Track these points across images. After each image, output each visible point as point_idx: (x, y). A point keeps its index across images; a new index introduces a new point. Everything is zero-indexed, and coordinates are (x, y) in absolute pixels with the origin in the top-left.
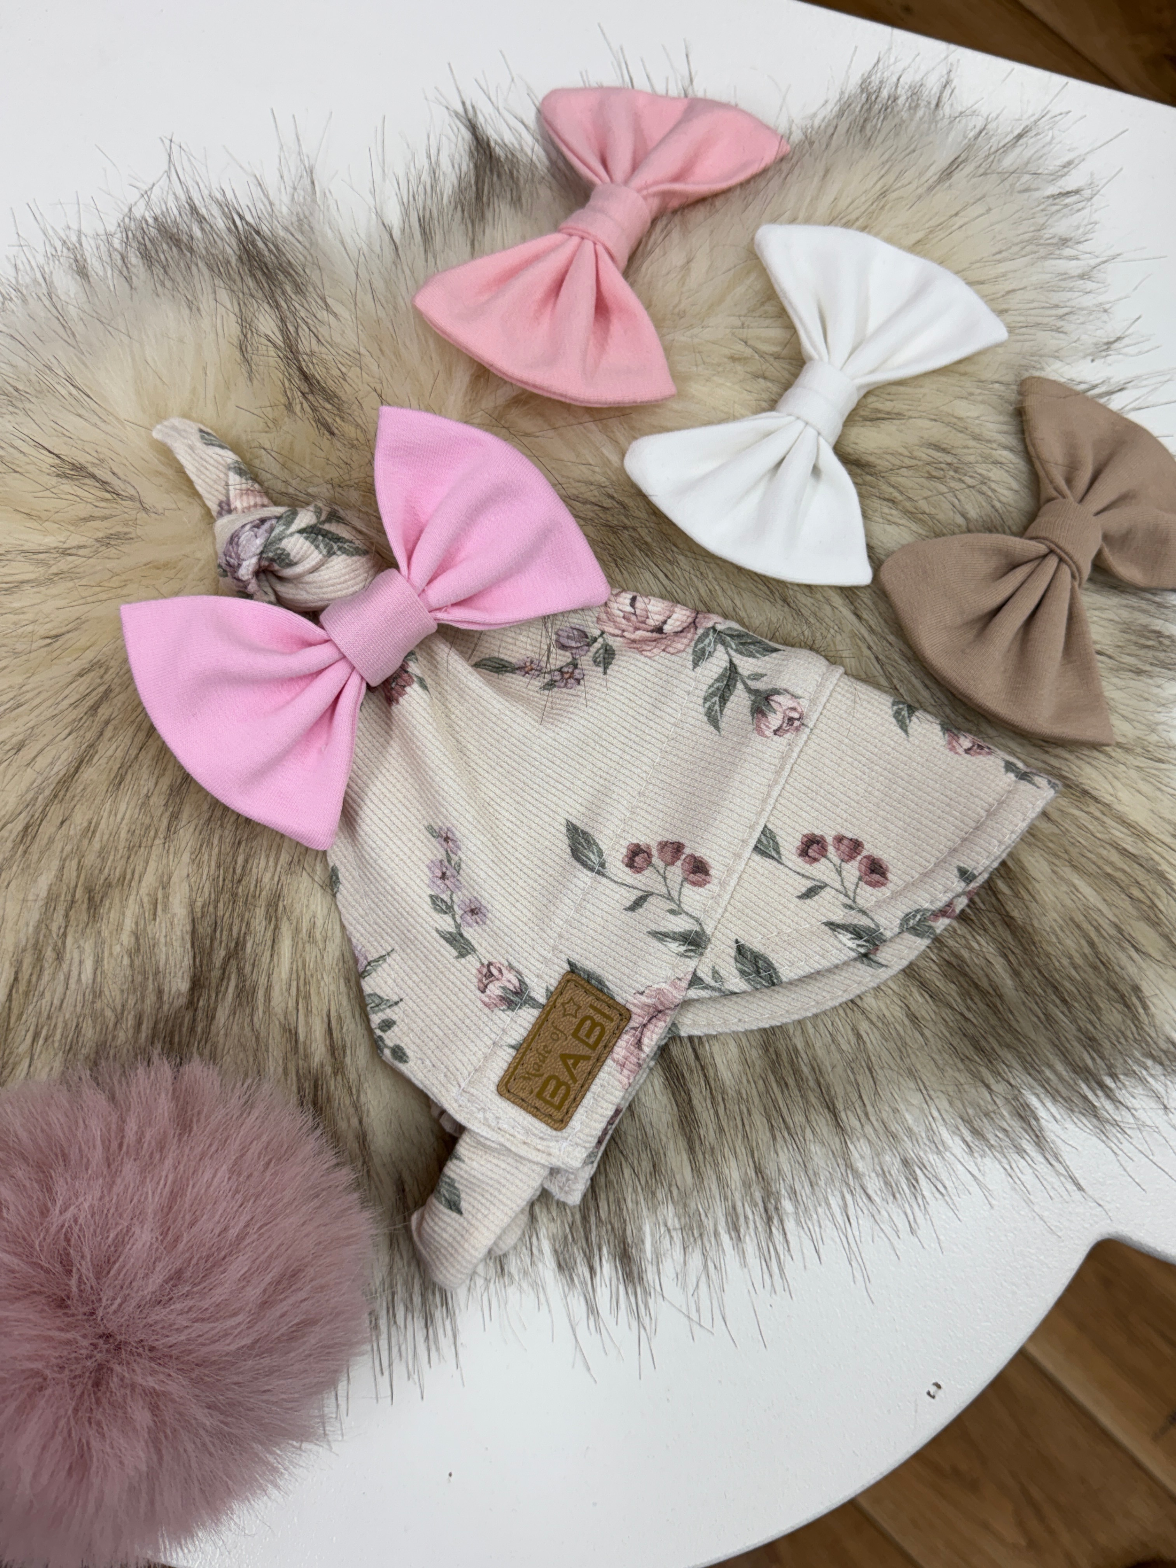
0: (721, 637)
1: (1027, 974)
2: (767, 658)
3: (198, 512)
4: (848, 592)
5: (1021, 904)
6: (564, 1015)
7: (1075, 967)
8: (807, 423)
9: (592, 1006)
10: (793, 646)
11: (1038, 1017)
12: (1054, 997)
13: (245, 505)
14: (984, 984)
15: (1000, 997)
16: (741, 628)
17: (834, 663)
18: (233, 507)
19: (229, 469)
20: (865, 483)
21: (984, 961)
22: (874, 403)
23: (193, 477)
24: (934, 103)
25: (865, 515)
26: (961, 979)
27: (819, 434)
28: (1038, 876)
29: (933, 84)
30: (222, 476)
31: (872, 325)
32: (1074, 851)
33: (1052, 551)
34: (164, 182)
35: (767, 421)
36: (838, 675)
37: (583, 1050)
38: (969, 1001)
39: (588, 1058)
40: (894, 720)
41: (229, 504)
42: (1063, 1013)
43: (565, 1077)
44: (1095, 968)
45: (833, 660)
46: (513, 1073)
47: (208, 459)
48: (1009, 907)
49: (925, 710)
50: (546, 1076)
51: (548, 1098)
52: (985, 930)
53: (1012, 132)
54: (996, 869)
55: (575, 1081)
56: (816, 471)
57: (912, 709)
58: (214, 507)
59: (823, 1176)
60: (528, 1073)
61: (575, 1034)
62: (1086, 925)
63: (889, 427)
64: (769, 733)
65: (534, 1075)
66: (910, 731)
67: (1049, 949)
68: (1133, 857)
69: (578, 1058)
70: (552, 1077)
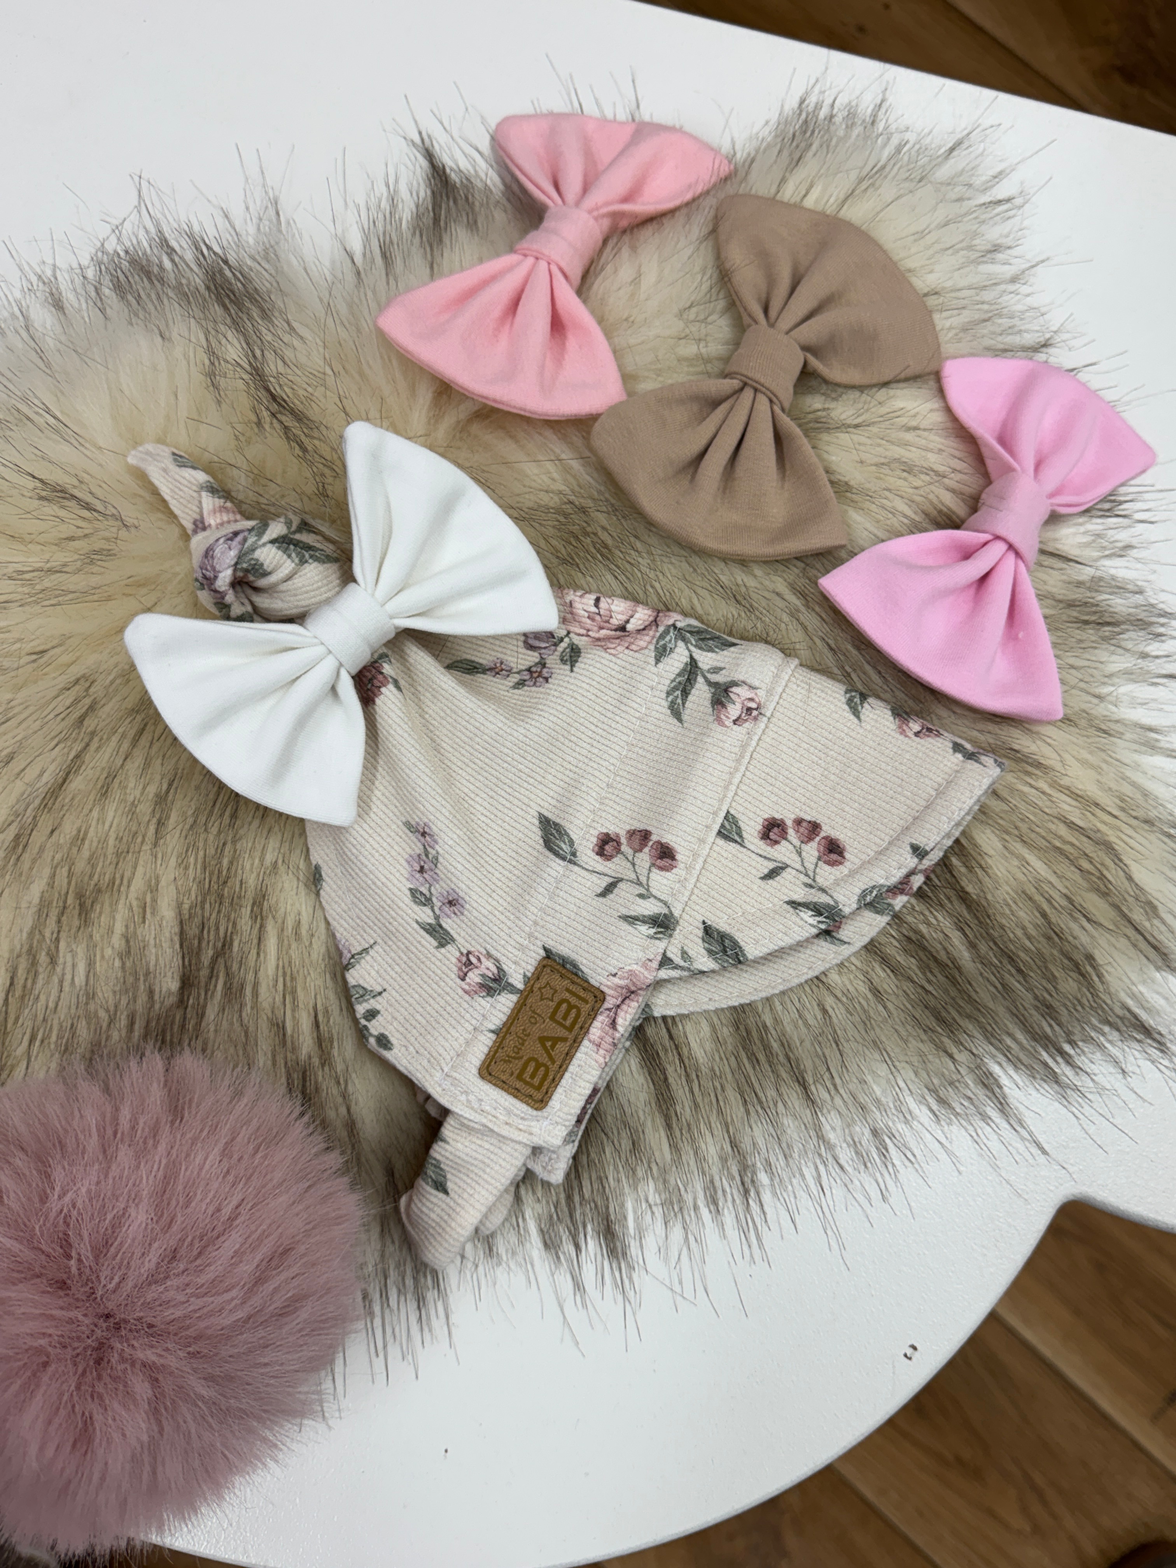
0: (681, 634)
1: (983, 947)
2: (725, 652)
3: (176, 531)
5: (975, 879)
6: (542, 999)
7: (1029, 938)
9: (568, 990)
10: (748, 640)
11: (996, 987)
12: (1010, 967)
13: (218, 521)
14: (943, 956)
15: (959, 969)
16: (700, 625)
17: (789, 655)
18: (207, 523)
19: (202, 488)
21: (941, 935)
23: (168, 498)
24: (869, 121)
26: (921, 953)
28: (991, 852)
29: (868, 103)
30: (195, 495)
32: (1024, 827)
34: (134, 216)
36: (793, 667)
37: (561, 1032)
38: (929, 974)
39: (565, 1040)
40: (847, 708)
41: (203, 522)
42: (1019, 982)
43: (544, 1059)
44: (1049, 938)
45: (788, 652)
46: (494, 1056)
47: (181, 480)
48: (964, 882)
49: (878, 697)
50: (525, 1058)
51: (528, 1079)
52: (941, 905)
53: (946, 143)
54: (951, 847)
55: (553, 1062)
57: (864, 697)
58: (189, 526)
59: (797, 1148)
60: (508, 1056)
61: (552, 1018)
62: (1037, 897)
64: (729, 723)
65: (514, 1058)
66: (863, 717)
67: (1004, 921)
68: (1080, 830)
69: (556, 1040)
70: (531, 1059)
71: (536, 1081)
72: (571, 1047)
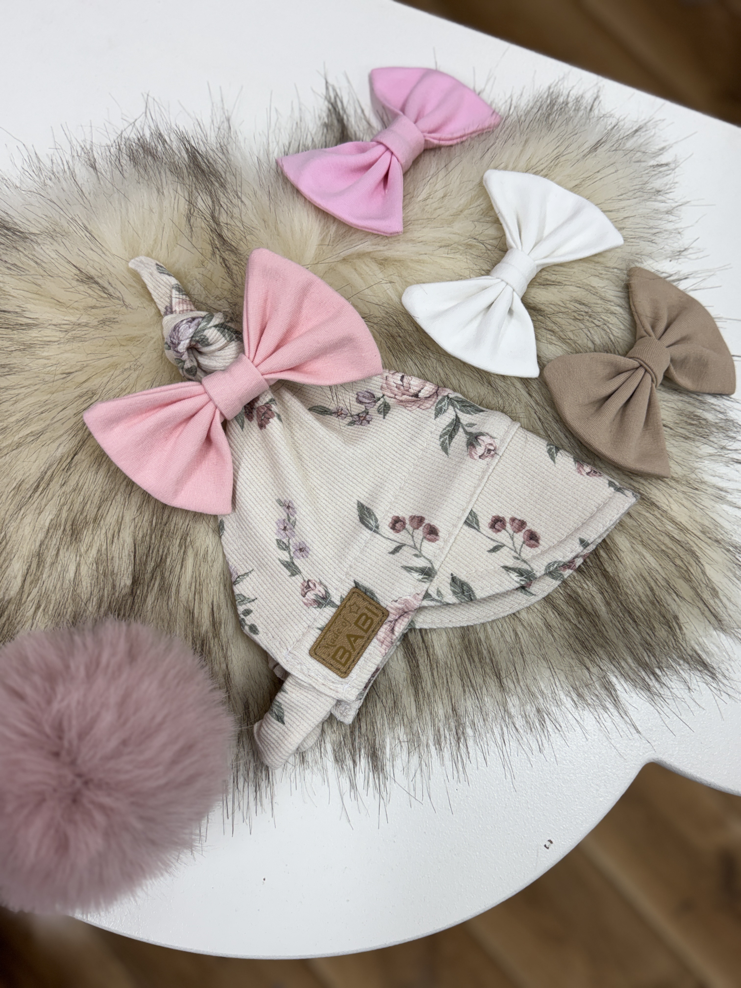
0: (451, 401)
1: (614, 605)
2: (477, 415)
3: (154, 311)
4: (525, 381)
5: (613, 565)
6: (350, 612)
7: (641, 601)
8: (507, 284)
9: (367, 608)
10: (492, 409)
11: (619, 630)
12: (629, 619)
13: (181, 309)
14: (589, 608)
15: (598, 617)
16: (463, 397)
17: (515, 420)
18: (174, 310)
19: (173, 288)
20: (538, 320)
21: (590, 596)
22: (545, 275)
23: (151, 291)
24: (589, 108)
25: (537, 339)
26: (576, 606)
27: (514, 290)
28: (624, 549)
29: (588, 98)
30: (168, 291)
31: (546, 232)
32: (645, 537)
33: (641, 366)
34: (142, 118)
35: (484, 281)
36: (517, 427)
37: (361, 633)
38: (580, 618)
39: (362, 637)
40: (547, 454)
41: (171, 309)
42: (633, 628)
43: (349, 648)
44: (653, 603)
45: (514, 419)
46: (319, 644)
47: (161, 281)
48: (606, 565)
49: (565, 450)
50: (338, 646)
51: (338, 659)
52: (592, 578)
53: (632, 128)
54: (600, 544)
55: (354, 650)
56: (511, 312)
57: (557, 449)
58: (163, 310)
60: (327, 644)
61: (356, 623)
62: (648, 578)
63: (552, 289)
64: (477, 457)
65: (331, 646)
66: (556, 461)
67: (628, 591)
68: (678, 542)
69: (357, 637)
70: (341, 647)
71: (343, 661)
72: (366, 642)
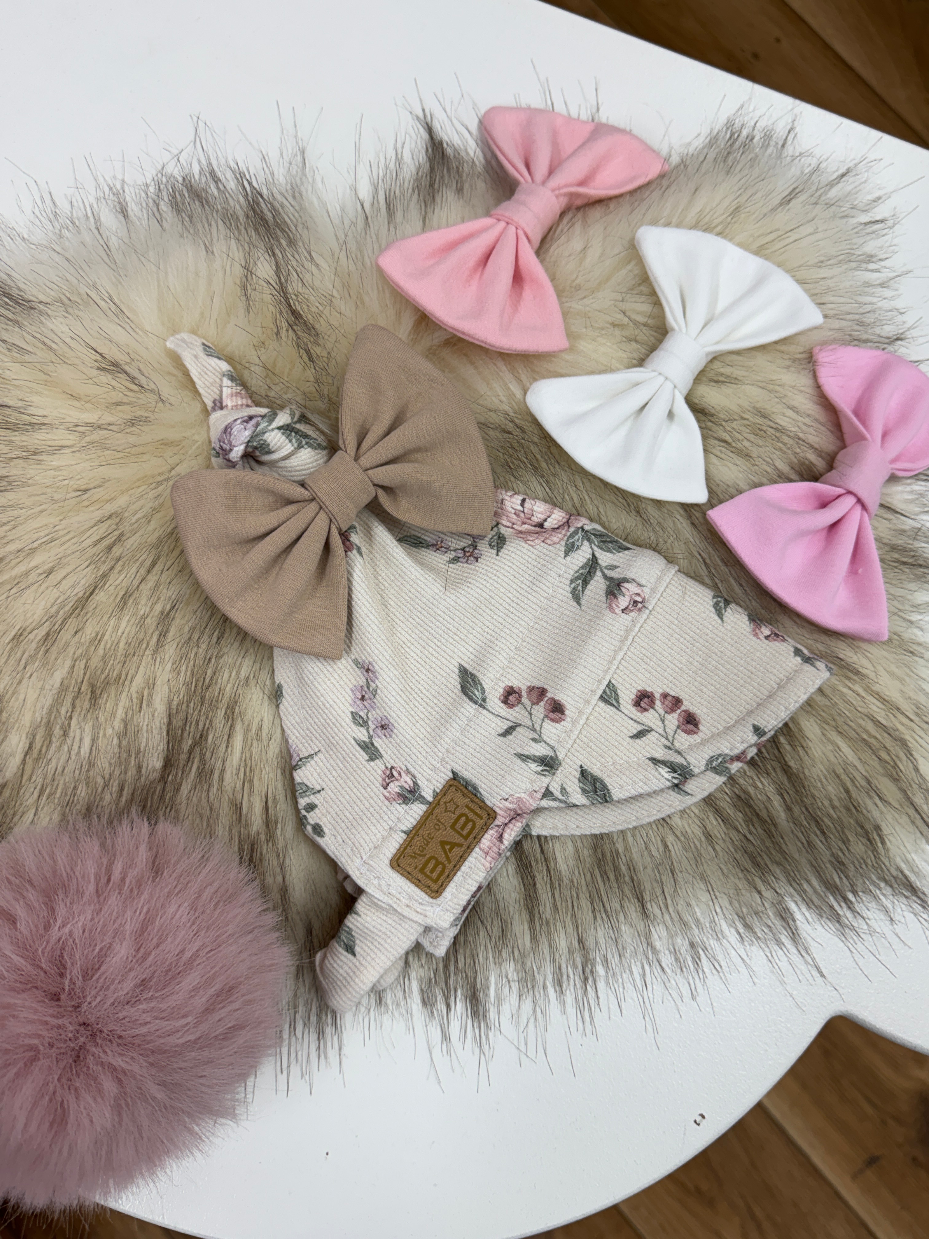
0: (587, 535)
1: (796, 810)
2: (621, 554)
3: (197, 406)
5: (797, 757)
6: (446, 811)
7: (833, 807)
8: (667, 379)
9: (467, 806)
10: (640, 546)
11: (802, 843)
12: (816, 829)
13: (234, 404)
14: (764, 814)
15: (775, 825)
16: (602, 530)
17: (671, 562)
18: (224, 404)
19: (224, 375)
20: (708, 428)
21: (765, 798)
23: (195, 379)
24: (781, 144)
26: (747, 810)
27: (675, 386)
28: (811, 736)
29: (781, 129)
30: (218, 380)
31: (719, 309)
32: (840, 720)
34: (190, 149)
35: (636, 374)
36: (673, 572)
37: (458, 839)
38: (751, 827)
39: (461, 845)
40: (713, 609)
41: (221, 403)
42: (821, 841)
43: (442, 858)
44: (848, 810)
45: (670, 560)
46: (403, 852)
47: (208, 366)
48: (788, 758)
49: (738, 604)
50: (428, 856)
51: (428, 873)
52: (768, 774)
53: (837, 171)
54: (780, 728)
55: (450, 862)
56: (671, 415)
57: (727, 603)
58: (210, 404)
59: (629, 949)
60: (414, 853)
61: (453, 827)
62: (844, 777)
63: (728, 390)
64: (618, 611)
65: (419, 855)
66: (725, 618)
67: (816, 793)
68: (883, 727)
69: (453, 845)
70: (432, 858)
71: (435, 875)
72: (465, 852)
